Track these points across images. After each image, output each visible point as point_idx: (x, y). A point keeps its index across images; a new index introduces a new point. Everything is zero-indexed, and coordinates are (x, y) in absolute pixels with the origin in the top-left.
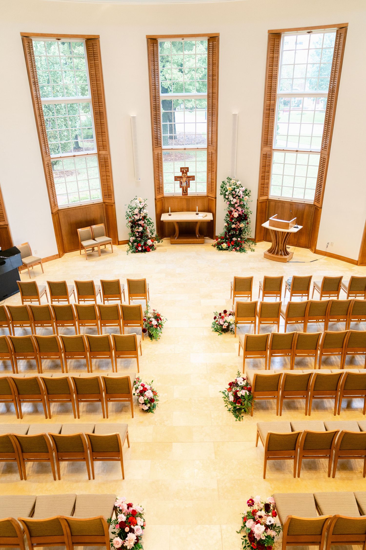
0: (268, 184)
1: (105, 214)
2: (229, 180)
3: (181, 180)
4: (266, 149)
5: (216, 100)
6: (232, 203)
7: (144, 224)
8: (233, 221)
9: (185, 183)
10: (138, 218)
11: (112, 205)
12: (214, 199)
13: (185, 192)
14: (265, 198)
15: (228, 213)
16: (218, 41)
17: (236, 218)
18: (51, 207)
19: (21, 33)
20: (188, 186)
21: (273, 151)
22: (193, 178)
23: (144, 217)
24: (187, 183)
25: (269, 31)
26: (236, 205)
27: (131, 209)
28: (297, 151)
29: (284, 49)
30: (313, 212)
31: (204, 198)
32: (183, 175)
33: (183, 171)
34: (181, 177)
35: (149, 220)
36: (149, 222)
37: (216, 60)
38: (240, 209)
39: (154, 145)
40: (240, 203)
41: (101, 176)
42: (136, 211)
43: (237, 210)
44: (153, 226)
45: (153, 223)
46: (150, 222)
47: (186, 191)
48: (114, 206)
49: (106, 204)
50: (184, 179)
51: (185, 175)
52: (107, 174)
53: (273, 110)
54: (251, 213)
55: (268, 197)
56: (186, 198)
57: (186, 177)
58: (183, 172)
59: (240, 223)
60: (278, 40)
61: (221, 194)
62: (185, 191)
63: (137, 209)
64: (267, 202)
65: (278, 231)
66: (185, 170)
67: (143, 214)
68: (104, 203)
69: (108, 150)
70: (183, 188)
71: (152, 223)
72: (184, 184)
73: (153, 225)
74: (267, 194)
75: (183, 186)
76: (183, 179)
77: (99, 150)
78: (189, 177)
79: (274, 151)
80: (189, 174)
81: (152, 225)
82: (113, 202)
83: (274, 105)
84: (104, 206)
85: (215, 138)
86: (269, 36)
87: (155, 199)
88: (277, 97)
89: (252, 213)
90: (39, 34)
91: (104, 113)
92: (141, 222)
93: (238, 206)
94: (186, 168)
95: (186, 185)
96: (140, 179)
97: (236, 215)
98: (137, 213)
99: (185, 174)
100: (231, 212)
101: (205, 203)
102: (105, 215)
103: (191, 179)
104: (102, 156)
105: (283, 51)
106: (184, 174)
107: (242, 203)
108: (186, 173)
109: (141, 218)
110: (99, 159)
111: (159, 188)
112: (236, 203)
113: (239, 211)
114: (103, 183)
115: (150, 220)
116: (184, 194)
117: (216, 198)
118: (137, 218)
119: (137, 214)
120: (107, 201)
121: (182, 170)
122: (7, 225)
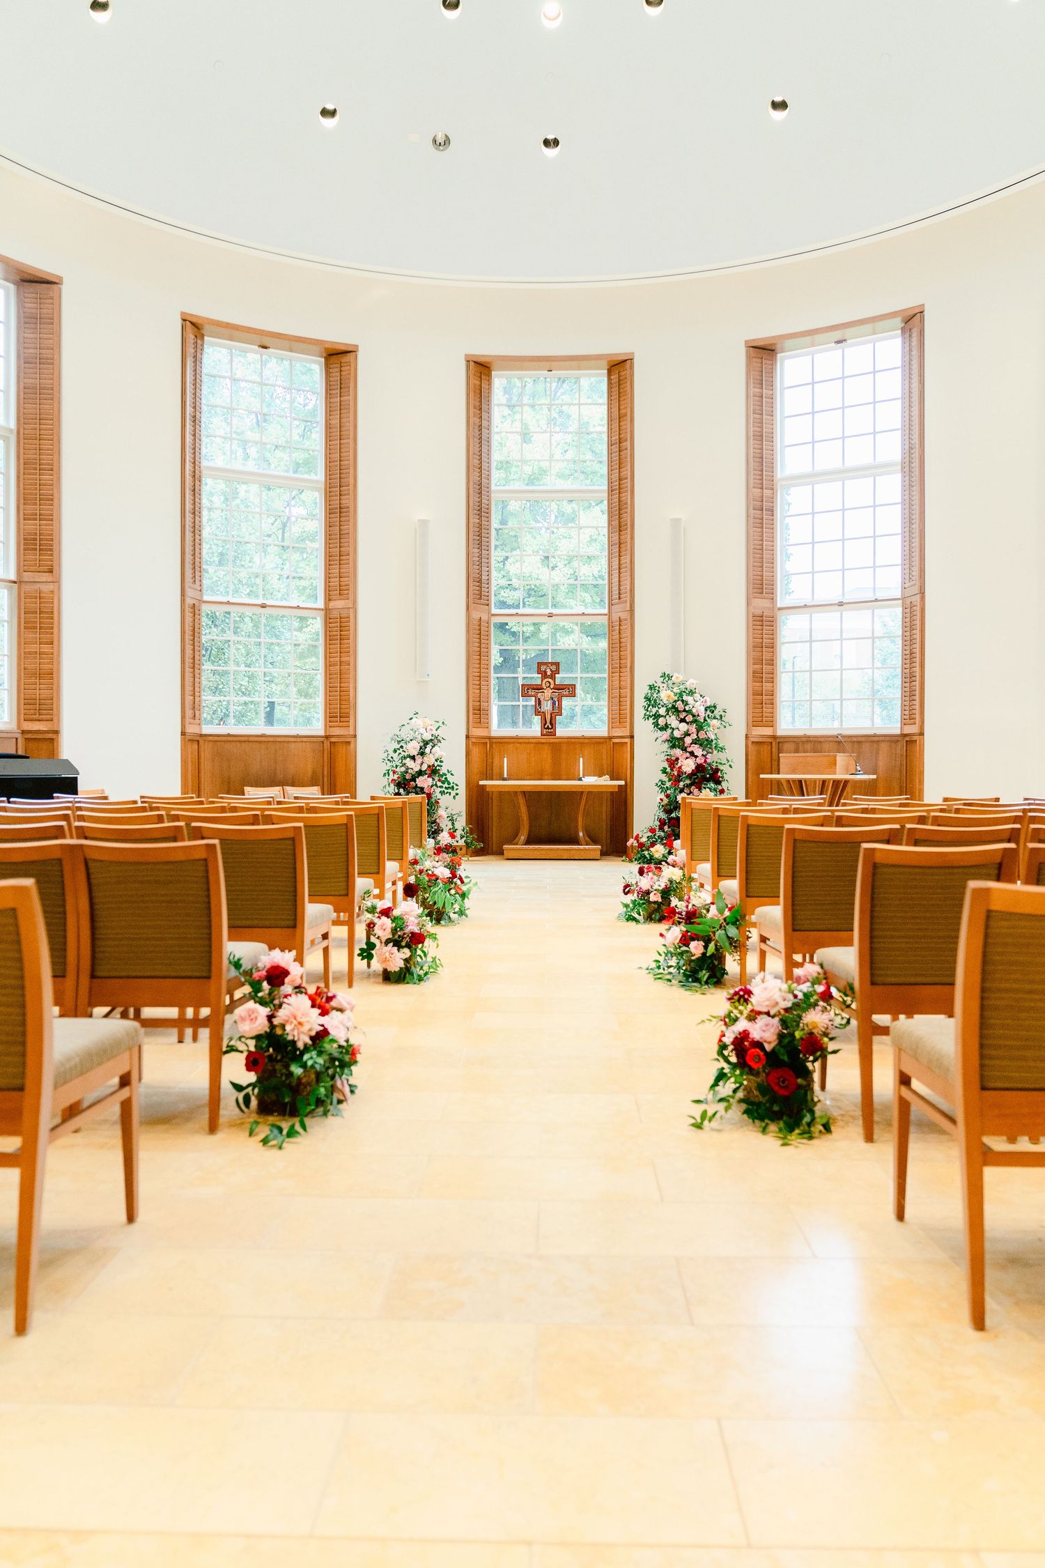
0: (772, 693)
1: (326, 769)
2: (667, 678)
3: (539, 694)
4: (761, 604)
5: (629, 493)
6: (677, 734)
7: (432, 786)
8: (681, 784)
9: (550, 703)
10: (417, 769)
11: (349, 742)
12: (628, 740)
13: (549, 726)
14: (767, 731)
15: (666, 765)
16: (632, 367)
17: (690, 776)
18: (183, 717)
19: (182, 313)
20: (557, 710)
21: (779, 613)
22: (570, 690)
23: (433, 771)
24: (554, 704)
25: (746, 342)
26: (688, 740)
27: (399, 742)
28: (841, 604)
29: (786, 385)
30: (901, 756)
31: (599, 743)
32: (544, 682)
33: (545, 672)
34: (538, 688)
35: (446, 778)
36: (446, 785)
37: (626, 408)
38: (698, 751)
39: (471, 597)
40: (697, 735)
41: (328, 664)
42: (413, 748)
43: (692, 754)
44: (457, 794)
45: (457, 785)
46: (449, 784)
47: (551, 723)
48: (352, 745)
49: (333, 740)
50: (548, 693)
51: (550, 683)
52: (343, 659)
53: (772, 511)
54: (730, 766)
55: (775, 730)
56: (552, 741)
57: (552, 686)
58: (544, 675)
59: (700, 789)
60: (770, 362)
61: (647, 717)
62: (548, 724)
63: (414, 741)
64: (774, 744)
65: (805, 781)
66: (551, 670)
67: (430, 760)
68: (327, 737)
69: (351, 596)
70: (543, 715)
71: (455, 787)
72: (547, 707)
73: (457, 792)
74: (771, 723)
75: (542, 711)
76: (545, 691)
77: (328, 599)
78: (561, 687)
79: (782, 611)
80: (560, 678)
81: (453, 793)
82: (352, 733)
83: (772, 499)
84: (325, 748)
85: (628, 582)
86: (747, 352)
87: (467, 737)
88: (779, 486)
89: (732, 764)
90: (222, 322)
91: (351, 510)
92: (424, 782)
93: (694, 742)
94: (552, 664)
95: (553, 707)
96: (428, 675)
97: (688, 766)
98: (414, 752)
99: (550, 680)
100: (672, 762)
101: (604, 757)
102: (326, 773)
103: (565, 692)
104: (335, 614)
105: (783, 389)
106: (547, 680)
107: (702, 735)
108: (553, 677)
109: (424, 767)
110: (326, 622)
111: (477, 711)
112: (687, 734)
113: (696, 757)
114: (328, 685)
115: (449, 776)
116: (545, 731)
117: (632, 737)
118: (414, 766)
119: (413, 758)
120: (336, 731)
121: (543, 668)
122: (57, 732)
